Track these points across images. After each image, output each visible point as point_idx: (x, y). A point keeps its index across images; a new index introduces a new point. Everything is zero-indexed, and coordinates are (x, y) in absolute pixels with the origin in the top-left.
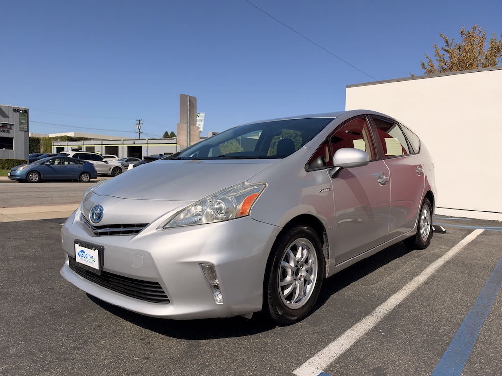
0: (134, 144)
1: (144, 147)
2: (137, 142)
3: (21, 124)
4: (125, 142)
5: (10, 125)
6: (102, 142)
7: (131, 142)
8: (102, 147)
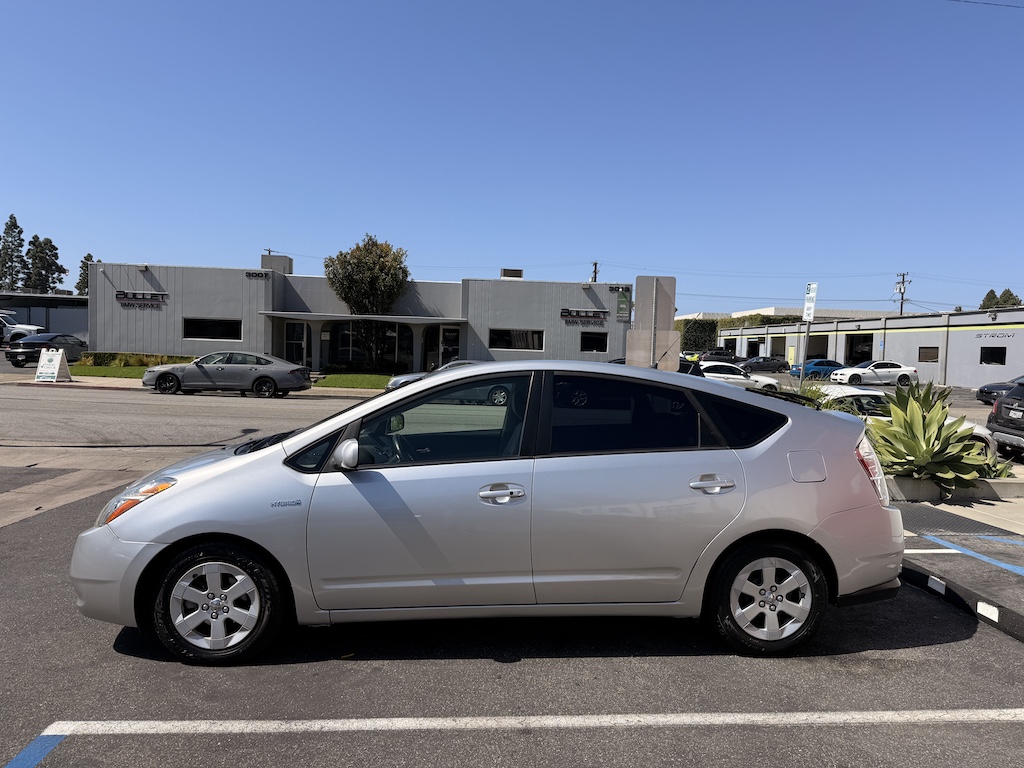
0: (859, 330)
1: (878, 335)
2: (863, 325)
3: (620, 309)
4: (842, 326)
5: (605, 312)
6: (799, 328)
7: (853, 326)
8: (799, 337)
